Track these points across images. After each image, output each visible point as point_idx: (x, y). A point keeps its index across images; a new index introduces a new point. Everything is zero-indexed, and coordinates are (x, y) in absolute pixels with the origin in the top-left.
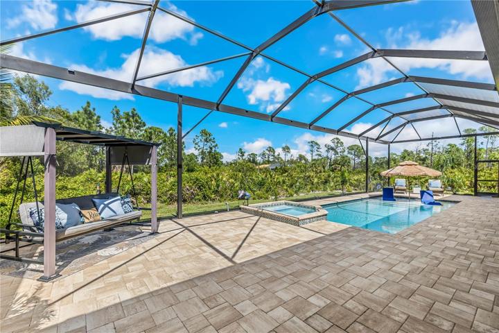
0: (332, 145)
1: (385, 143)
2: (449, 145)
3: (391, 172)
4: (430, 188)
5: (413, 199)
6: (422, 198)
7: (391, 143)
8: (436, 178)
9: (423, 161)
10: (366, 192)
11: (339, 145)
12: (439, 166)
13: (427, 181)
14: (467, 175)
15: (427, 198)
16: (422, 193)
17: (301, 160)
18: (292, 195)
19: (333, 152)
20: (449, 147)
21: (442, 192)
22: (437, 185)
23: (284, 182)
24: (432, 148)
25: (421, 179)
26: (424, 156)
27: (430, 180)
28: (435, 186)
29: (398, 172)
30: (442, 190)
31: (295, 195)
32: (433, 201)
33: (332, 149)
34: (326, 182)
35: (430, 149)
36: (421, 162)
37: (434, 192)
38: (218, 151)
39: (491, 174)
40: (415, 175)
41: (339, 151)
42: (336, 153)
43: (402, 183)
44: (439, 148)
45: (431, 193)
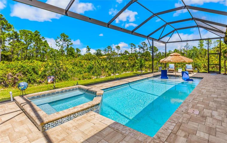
0: (142, 46)
1: (164, 42)
2: (193, 47)
3: (165, 60)
4: (187, 70)
5: (178, 76)
6: (182, 76)
7: (167, 43)
8: (189, 63)
9: (183, 54)
10: (152, 72)
11: (145, 46)
12: (190, 56)
13: (185, 65)
14: (203, 61)
15: (185, 76)
16: (183, 73)
17: (126, 53)
18: (110, 75)
19: (142, 50)
20: (193, 48)
21: (192, 72)
22: (190, 67)
23: (106, 67)
24: (187, 49)
25: (182, 63)
26: (183, 52)
27: (186, 65)
28: (189, 68)
29: (169, 60)
30: (192, 70)
31: (112, 75)
32: (188, 78)
33: (142, 48)
34: (134, 66)
35: (186, 49)
36: (182, 55)
37: (189, 71)
38: (72, 47)
39: (212, 61)
40: (179, 62)
41: (145, 49)
42: (144, 50)
43: (172, 66)
44: (189, 48)
45: (188, 72)
